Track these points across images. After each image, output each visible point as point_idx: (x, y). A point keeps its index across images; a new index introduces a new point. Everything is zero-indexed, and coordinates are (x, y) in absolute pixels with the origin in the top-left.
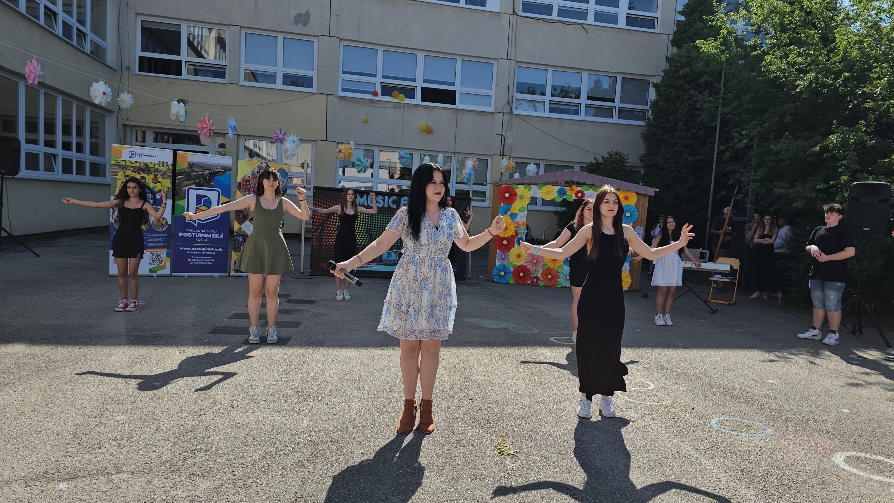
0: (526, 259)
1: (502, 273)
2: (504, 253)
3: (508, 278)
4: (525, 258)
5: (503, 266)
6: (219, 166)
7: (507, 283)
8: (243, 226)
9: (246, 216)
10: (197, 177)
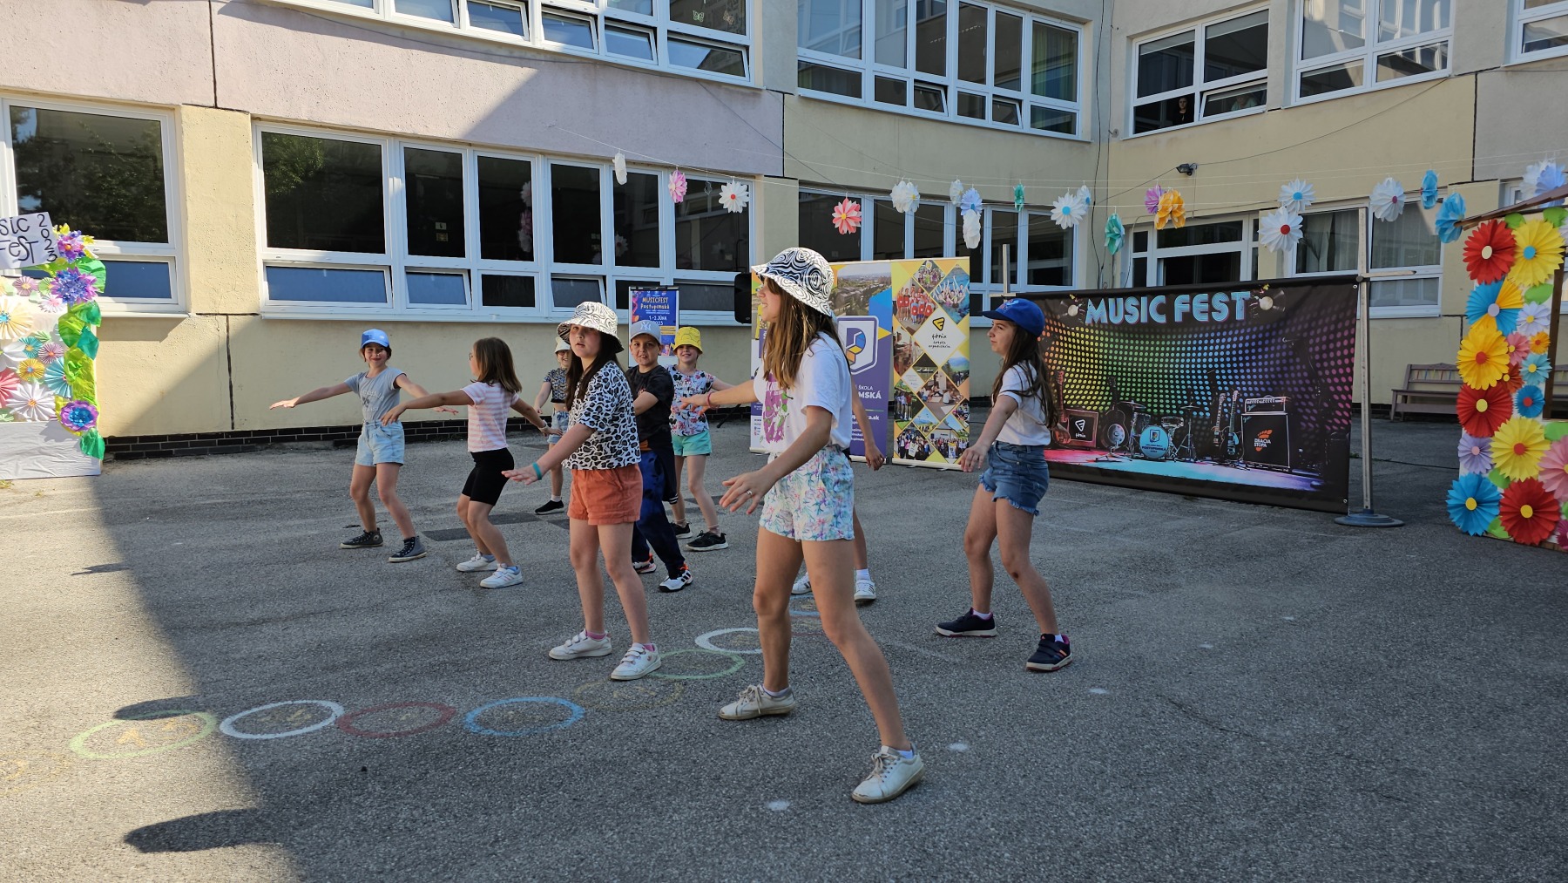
0: (1543, 459)
1: (1471, 504)
2: (1477, 440)
3: (1490, 520)
4: (1540, 455)
5: (1474, 481)
6: (876, 278)
7: (1486, 536)
8: (905, 377)
9: (908, 359)
10: (848, 300)
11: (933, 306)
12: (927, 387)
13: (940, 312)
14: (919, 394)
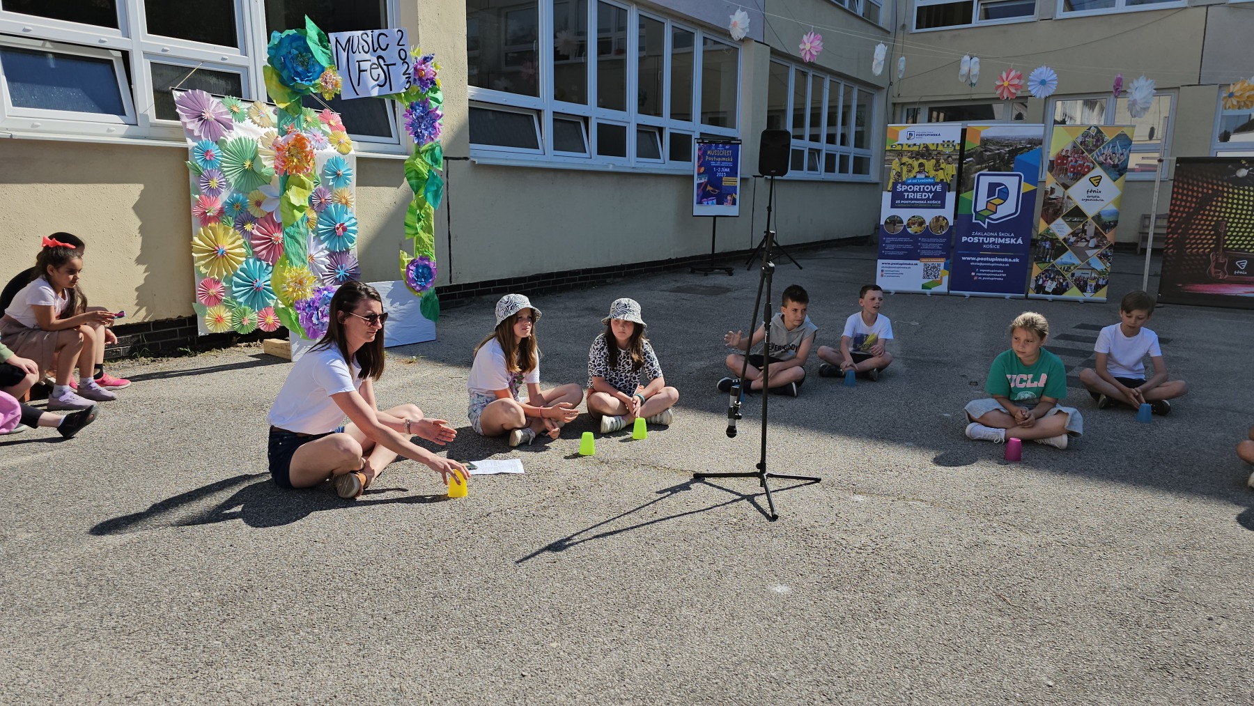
6: (1023, 139)
8: (1052, 226)
9: (1059, 210)
10: (992, 158)
11: (1091, 165)
12: (1073, 234)
13: (1098, 171)
14: (1065, 240)
